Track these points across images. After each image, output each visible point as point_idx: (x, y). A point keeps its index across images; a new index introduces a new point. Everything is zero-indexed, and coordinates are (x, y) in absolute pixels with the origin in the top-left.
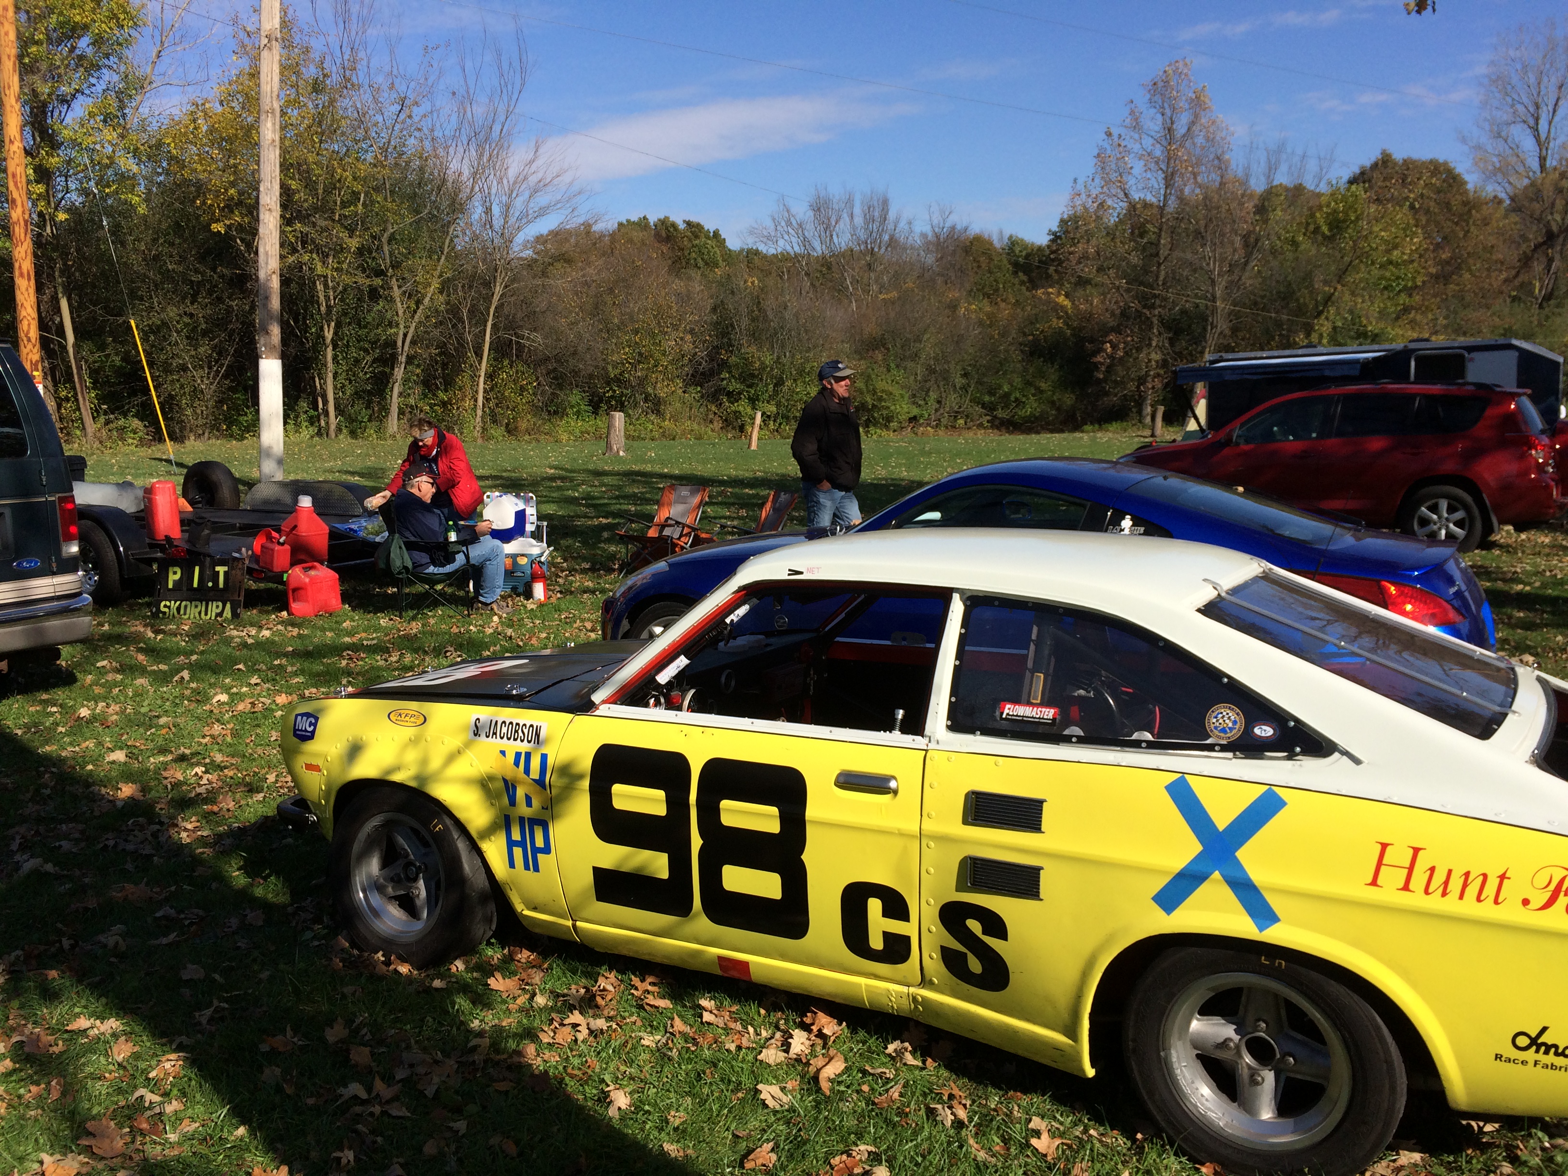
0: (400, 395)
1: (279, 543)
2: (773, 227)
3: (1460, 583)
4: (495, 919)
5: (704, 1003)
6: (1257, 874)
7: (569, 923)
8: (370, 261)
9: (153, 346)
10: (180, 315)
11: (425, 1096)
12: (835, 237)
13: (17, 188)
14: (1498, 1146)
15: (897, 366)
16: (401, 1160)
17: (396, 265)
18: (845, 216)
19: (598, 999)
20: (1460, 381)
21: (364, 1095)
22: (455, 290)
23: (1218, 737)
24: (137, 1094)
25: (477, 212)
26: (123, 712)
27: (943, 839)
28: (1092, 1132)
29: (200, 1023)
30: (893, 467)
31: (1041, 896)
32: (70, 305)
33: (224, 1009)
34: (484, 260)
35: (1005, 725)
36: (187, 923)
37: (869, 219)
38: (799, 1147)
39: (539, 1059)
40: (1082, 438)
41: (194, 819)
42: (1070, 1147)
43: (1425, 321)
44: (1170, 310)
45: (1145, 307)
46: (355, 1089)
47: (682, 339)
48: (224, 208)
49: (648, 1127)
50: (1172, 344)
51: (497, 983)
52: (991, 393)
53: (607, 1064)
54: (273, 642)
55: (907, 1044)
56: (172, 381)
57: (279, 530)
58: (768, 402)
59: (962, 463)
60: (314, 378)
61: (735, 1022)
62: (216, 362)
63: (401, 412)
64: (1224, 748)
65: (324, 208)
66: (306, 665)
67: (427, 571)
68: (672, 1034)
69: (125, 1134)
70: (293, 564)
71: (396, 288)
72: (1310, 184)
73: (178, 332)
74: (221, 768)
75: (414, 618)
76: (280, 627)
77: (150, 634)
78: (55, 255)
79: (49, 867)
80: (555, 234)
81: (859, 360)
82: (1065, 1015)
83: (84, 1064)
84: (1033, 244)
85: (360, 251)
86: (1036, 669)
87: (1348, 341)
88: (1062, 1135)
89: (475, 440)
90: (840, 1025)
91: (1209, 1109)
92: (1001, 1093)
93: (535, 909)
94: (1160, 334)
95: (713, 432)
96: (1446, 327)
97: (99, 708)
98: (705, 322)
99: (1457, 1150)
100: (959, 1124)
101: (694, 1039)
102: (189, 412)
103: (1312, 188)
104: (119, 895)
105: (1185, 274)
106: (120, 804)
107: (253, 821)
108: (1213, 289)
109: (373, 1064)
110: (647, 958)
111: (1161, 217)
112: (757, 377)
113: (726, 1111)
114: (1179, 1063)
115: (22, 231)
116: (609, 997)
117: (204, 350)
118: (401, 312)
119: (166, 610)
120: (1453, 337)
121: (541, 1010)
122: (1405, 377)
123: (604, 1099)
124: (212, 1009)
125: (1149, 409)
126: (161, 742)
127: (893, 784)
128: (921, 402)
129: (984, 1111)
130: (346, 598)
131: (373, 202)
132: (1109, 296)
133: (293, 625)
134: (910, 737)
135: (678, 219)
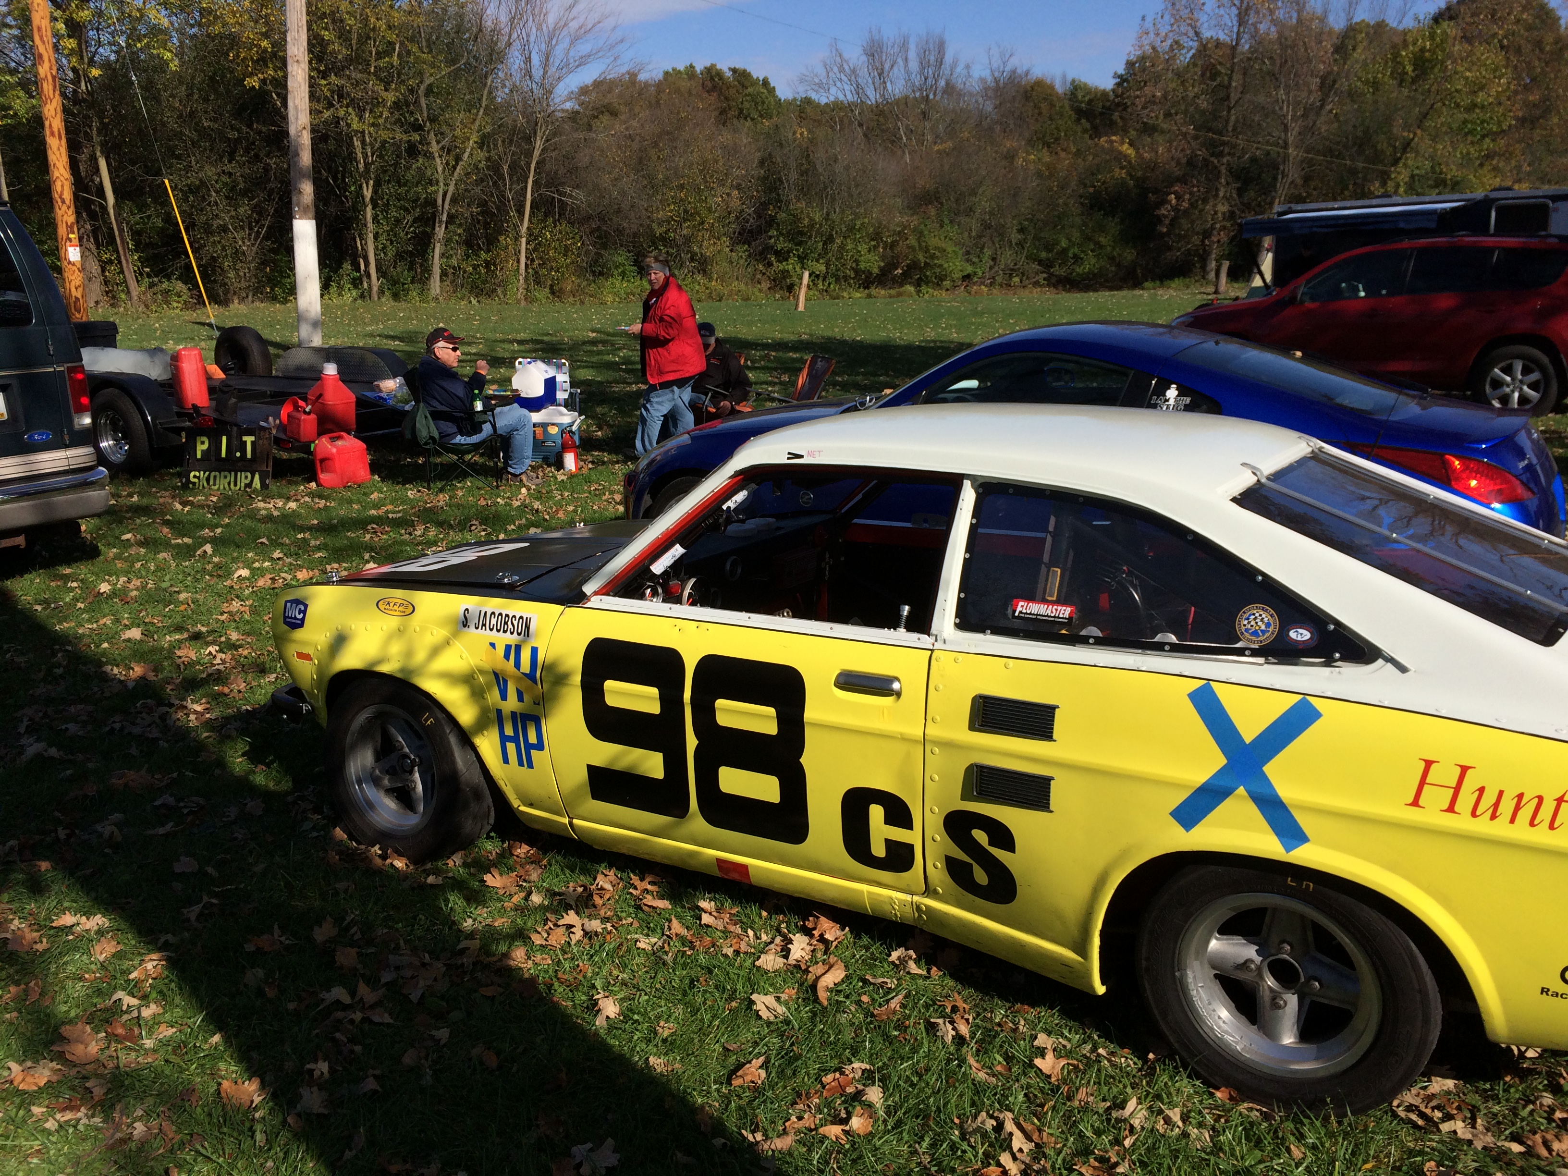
0: (442, 255)
1: (305, 412)
2: (824, 74)
3: (1531, 456)
4: (493, 814)
5: (703, 904)
6: (1286, 791)
7: (566, 820)
8: (407, 115)
9: (192, 206)
10: (219, 174)
11: (411, 1001)
12: (889, 85)
13: (44, 43)
14: (1540, 1073)
15: (951, 222)
16: (378, 1072)
17: (433, 119)
18: (900, 61)
19: (596, 899)
20: (1543, 233)
21: (347, 999)
22: (495, 145)
23: (1249, 640)
24: (115, 997)
25: (515, 60)
26: (144, 587)
27: (948, 745)
28: (1101, 1051)
29: (188, 920)
30: (943, 329)
31: (1051, 808)
32: (109, 165)
33: (212, 905)
34: (524, 114)
35: (1017, 624)
36: (186, 811)
37: (923, 65)
38: (789, 1063)
39: (530, 962)
40: (1141, 296)
41: (204, 701)
42: (1076, 1067)
43: (1509, 168)
44: (1239, 158)
45: (1212, 155)
46: (339, 993)
47: (728, 195)
48: (258, 60)
49: (636, 1038)
50: (1240, 195)
51: (493, 880)
52: (1048, 248)
53: (600, 968)
54: (299, 515)
55: (911, 952)
56: (214, 242)
57: (305, 399)
58: (817, 261)
59: (1016, 324)
60: (355, 239)
61: (735, 924)
62: (257, 222)
63: (444, 274)
64: (1255, 653)
65: (357, 59)
66: (329, 540)
67: (453, 441)
68: (668, 936)
69: (101, 1040)
70: (320, 434)
71: (434, 143)
72: (1392, 22)
73: (217, 192)
74: (235, 647)
75: (441, 490)
76: (307, 499)
77: (178, 507)
78: (91, 113)
79: (53, 752)
80: (597, 84)
81: (912, 215)
82: (1075, 932)
83: (65, 963)
84: (1096, 89)
85: (397, 105)
86: (1053, 563)
87: (1427, 190)
88: (1069, 1054)
89: (518, 301)
90: (843, 930)
91: (1227, 1032)
92: (1008, 1005)
93: (531, 805)
94: (1228, 184)
95: (760, 292)
96: (1529, 174)
97: (121, 582)
98: (753, 177)
99: (1495, 1077)
100: (960, 1040)
101: (691, 942)
102: (232, 274)
103: (1394, 25)
104: (120, 782)
105: (1256, 119)
106: (131, 685)
107: (262, 703)
108: (1286, 135)
109: (359, 966)
110: (647, 857)
111: (1233, 57)
112: (805, 234)
113: (717, 1023)
114: (1196, 984)
115: (51, 87)
116: (607, 896)
117: (244, 210)
118: (440, 169)
119: (196, 480)
120: (1538, 184)
121: (536, 909)
122: (1485, 231)
123: (593, 1007)
124: (201, 905)
125: (1213, 264)
126: (178, 619)
127: (896, 686)
128: (975, 260)
129: (989, 1026)
130: (374, 468)
131: (409, 53)
132: (1175, 144)
133: (321, 497)
134: (915, 636)
135: (724, 66)
